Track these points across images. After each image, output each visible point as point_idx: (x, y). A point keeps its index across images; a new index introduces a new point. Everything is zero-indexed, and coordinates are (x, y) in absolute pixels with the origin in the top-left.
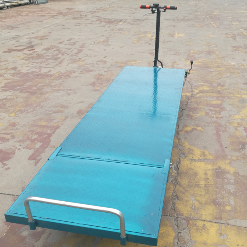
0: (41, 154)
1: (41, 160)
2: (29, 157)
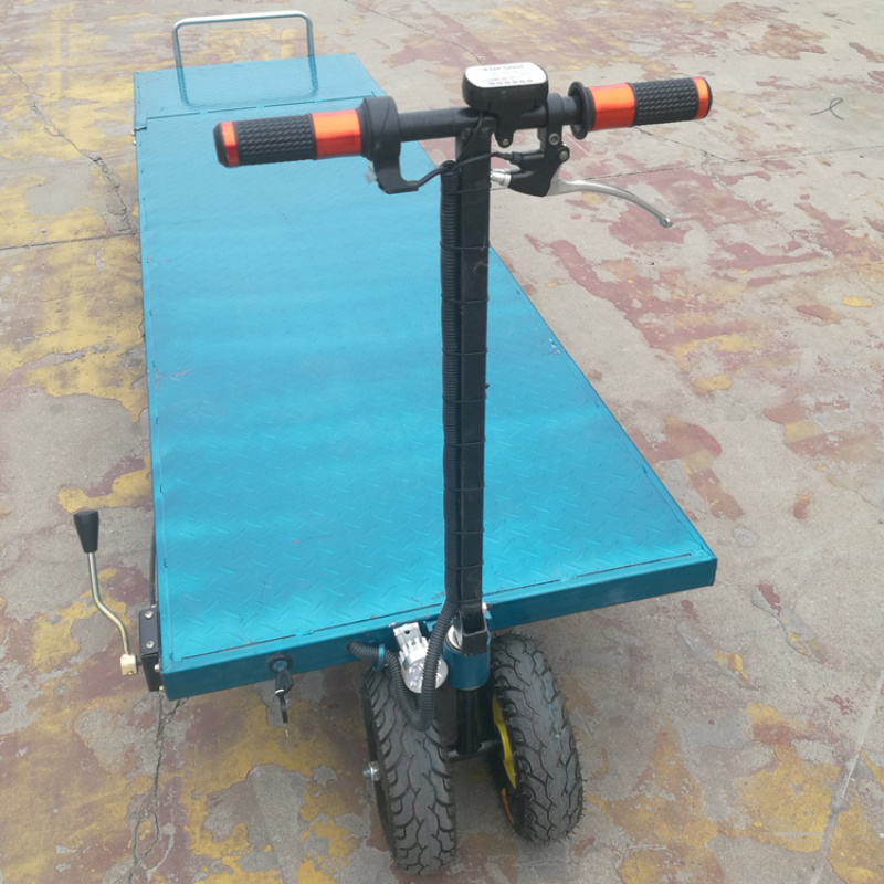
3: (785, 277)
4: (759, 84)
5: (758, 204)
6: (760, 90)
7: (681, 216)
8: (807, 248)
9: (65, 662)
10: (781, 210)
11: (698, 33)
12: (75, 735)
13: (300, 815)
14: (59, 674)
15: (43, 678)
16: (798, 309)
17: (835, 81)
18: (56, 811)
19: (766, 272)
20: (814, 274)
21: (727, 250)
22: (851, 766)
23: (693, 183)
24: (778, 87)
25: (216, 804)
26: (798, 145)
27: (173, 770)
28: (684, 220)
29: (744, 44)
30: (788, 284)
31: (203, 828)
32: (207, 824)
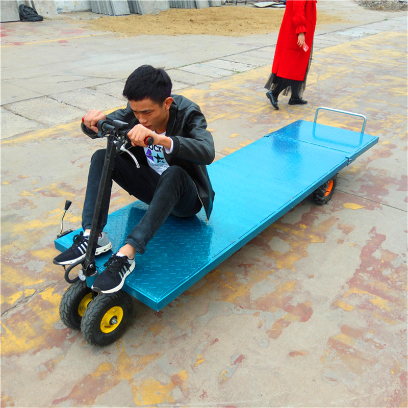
0: (370, 239)
1: (369, 231)
2: (385, 239)
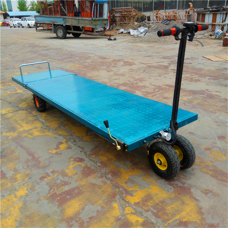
3: (157, 94)
4: (129, 70)
5: (144, 86)
6: (130, 71)
7: (132, 89)
8: (157, 90)
9: (76, 174)
10: (148, 86)
11: (111, 64)
12: (89, 183)
13: (143, 180)
14: (77, 176)
15: (74, 177)
16: (163, 98)
17: (141, 68)
18: (97, 194)
19: (153, 94)
20: (161, 93)
21: (144, 93)
22: (222, 149)
23: (130, 85)
24: (133, 70)
25: (127, 183)
26: (143, 77)
27: (114, 181)
28: (133, 90)
29: (121, 65)
30: (158, 95)
31: (127, 187)
32: (128, 186)
